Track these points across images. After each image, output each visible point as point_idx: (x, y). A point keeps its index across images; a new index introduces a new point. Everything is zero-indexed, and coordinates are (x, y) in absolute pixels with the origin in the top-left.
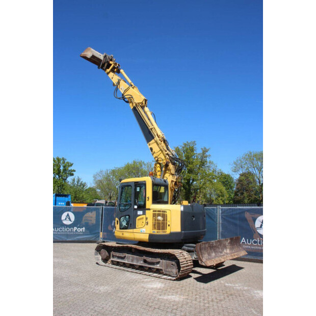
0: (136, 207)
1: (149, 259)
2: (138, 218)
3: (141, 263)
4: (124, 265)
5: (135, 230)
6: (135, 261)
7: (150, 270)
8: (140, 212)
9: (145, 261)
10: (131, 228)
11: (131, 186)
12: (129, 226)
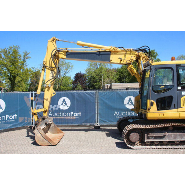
0: (179, 88)
2: (183, 98)
5: (179, 110)
6: (179, 137)
8: (184, 93)
10: (175, 107)
11: (172, 69)
12: (173, 105)
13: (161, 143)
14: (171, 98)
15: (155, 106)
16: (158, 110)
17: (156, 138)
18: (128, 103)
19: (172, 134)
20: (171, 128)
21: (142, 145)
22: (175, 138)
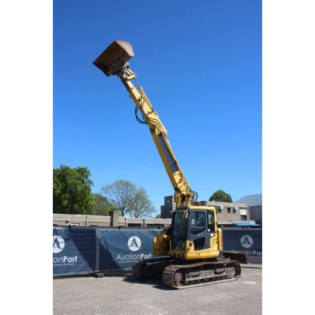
0: (209, 230)
1: (218, 270)
2: (211, 239)
3: (213, 275)
4: (203, 281)
5: (209, 249)
6: (208, 275)
7: (221, 278)
8: (212, 235)
9: (216, 273)
10: (206, 248)
11: (204, 213)
12: (205, 246)
13: (196, 282)
14: (204, 239)
15: (193, 247)
16: (195, 250)
17: (193, 276)
18: (132, 245)
19: (204, 273)
20: (202, 267)
21: (182, 285)
22: (206, 276)
